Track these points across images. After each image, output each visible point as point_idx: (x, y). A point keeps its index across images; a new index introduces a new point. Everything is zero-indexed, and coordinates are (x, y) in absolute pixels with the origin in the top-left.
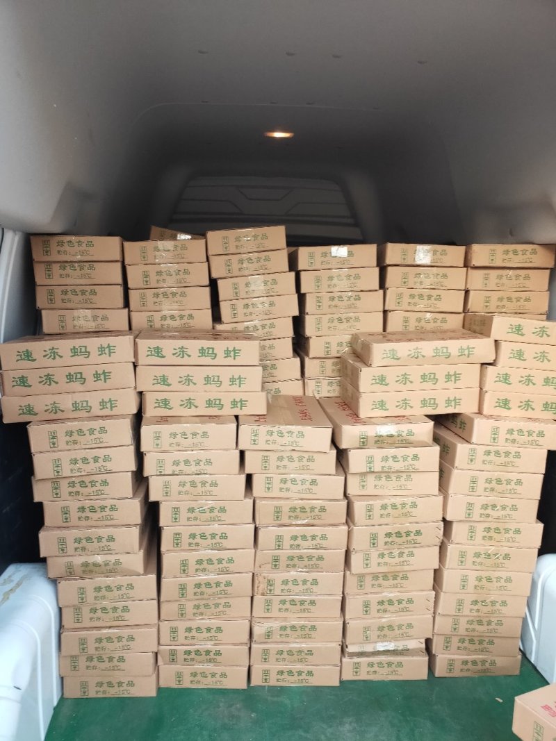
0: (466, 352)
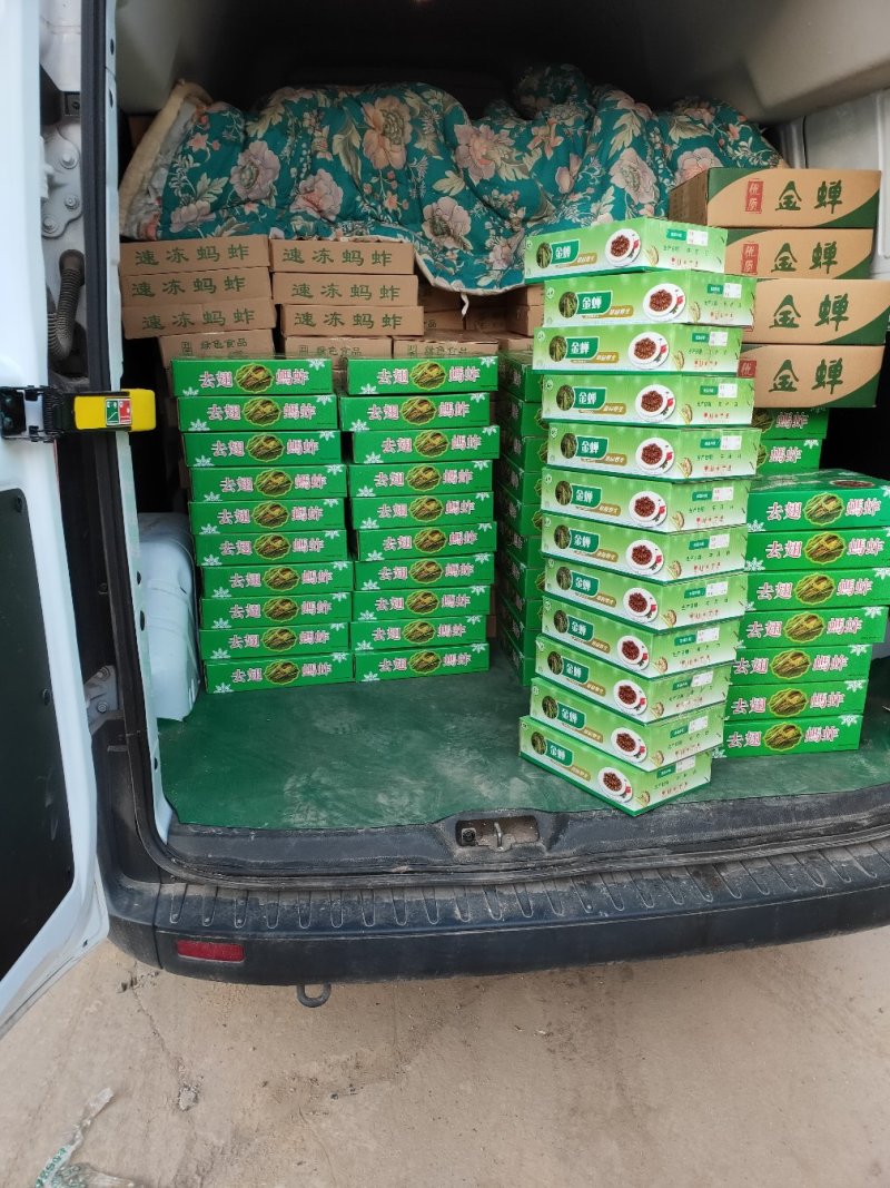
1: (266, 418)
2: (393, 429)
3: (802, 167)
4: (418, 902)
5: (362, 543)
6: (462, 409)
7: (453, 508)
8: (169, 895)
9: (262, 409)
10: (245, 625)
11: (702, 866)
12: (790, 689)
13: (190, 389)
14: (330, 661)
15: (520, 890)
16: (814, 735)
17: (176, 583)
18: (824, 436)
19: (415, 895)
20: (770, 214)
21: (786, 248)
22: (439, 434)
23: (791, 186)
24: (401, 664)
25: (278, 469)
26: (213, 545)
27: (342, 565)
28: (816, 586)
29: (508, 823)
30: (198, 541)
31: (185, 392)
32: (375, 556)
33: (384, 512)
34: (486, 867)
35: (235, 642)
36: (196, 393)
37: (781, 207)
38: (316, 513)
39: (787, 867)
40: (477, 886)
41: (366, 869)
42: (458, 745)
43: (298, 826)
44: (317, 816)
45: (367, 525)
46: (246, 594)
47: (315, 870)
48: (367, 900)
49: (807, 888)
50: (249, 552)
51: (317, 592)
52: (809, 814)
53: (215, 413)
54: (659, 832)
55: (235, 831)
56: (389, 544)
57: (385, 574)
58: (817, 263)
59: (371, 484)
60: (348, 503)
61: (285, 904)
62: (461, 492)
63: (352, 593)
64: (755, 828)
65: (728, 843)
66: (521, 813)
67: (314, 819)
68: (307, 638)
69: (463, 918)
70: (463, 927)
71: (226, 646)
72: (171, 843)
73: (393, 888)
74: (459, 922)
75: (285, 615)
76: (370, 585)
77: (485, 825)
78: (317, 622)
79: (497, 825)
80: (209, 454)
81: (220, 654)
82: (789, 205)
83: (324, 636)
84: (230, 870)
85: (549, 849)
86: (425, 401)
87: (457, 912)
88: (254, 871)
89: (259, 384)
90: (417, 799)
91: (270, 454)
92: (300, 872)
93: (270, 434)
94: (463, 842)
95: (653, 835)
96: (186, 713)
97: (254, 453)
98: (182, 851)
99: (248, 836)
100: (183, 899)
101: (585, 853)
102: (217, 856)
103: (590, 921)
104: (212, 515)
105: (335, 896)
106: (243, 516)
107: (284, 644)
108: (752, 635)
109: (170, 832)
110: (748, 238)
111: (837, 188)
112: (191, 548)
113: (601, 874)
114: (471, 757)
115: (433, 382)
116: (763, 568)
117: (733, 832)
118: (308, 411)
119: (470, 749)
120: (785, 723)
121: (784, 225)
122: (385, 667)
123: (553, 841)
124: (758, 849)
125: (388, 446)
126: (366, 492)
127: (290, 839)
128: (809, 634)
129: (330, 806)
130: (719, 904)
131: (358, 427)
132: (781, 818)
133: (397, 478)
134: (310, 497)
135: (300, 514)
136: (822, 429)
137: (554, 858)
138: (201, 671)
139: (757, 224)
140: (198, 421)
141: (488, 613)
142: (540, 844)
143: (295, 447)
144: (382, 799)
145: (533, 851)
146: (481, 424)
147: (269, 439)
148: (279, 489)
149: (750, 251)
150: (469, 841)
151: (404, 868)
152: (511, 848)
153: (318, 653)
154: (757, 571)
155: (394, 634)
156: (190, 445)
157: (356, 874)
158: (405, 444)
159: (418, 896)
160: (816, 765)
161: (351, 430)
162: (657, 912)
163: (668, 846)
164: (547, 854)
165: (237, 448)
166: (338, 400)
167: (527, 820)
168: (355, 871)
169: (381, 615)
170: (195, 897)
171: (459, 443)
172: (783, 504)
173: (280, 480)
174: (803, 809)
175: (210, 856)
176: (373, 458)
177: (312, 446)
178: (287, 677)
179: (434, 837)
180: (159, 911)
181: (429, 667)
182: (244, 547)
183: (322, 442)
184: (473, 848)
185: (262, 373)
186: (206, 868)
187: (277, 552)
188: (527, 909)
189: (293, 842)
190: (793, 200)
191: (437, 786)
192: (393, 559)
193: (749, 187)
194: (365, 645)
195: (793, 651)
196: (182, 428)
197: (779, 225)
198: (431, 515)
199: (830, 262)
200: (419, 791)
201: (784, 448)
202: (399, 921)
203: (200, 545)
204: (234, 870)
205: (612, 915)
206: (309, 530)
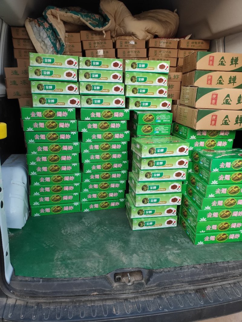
0: (176, 77)
1: (53, 127)
2: (96, 131)
3: (223, 52)
4: (100, 306)
5: (84, 167)
6: (118, 125)
7: (114, 156)
8: (10, 304)
9: (52, 124)
10: (44, 194)
11: (199, 289)
12: (225, 222)
13: (27, 117)
14: (73, 205)
15: (137, 300)
16: (232, 237)
17: (21, 181)
18: (234, 138)
19: (99, 303)
20: (216, 67)
21: (221, 77)
22: (110, 133)
23: (223, 58)
24: (96, 206)
25: (57, 144)
26: (34, 168)
27: (78, 174)
28: (234, 189)
29: (132, 273)
30: (29, 166)
31: (25, 118)
32: (89, 171)
33: (92, 157)
34: (124, 292)
35: (41, 200)
36: (29, 118)
37: (220, 65)
38: (69, 158)
39: (227, 288)
40: (121, 299)
41: (81, 294)
42: (115, 239)
43: (58, 276)
44: (65, 272)
45: (87, 161)
46: (46, 184)
47: (63, 295)
48: (82, 305)
49: (235, 298)
50: (46, 170)
51: (70, 183)
52: (234, 268)
53: (36, 125)
54: (184, 277)
55: (35, 279)
56: (94, 168)
57: (92, 177)
58: (230, 82)
59: (88, 149)
60: (80, 155)
61: (52, 307)
62: (117, 151)
63: (81, 184)
64: (215, 274)
65: (207, 280)
66: (137, 270)
67: (64, 273)
68: (65, 198)
69: (116, 313)
70: (116, 317)
71: (38, 201)
72: (11, 285)
73: (91, 301)
74: (114, 315)
75: (58, 191)
76: (87, 181)
77: (124, 274)
78: (69, 193)
79: (128, 274)
80: (33, 139)
81: (36, 203)
82: (222, 64)
83: (71, 197)
84: (32, 295)
85: (146, 284)
86: (106, 123)
87: (114, 310)
88: (41, 295)
89: (51, 116)
90: (100, 264)
91: (54, 139)
92: (58, 295)
93: (54, 132)
94: (116, 281)
95: (182, 278)
96: (23, 225)
97: (49, 138)
98: (15, 288)
99: (39, 281)
100: (14, 306)
101: (158, 285)
102: (27, 289)
103: (161, 313)
104: (34, 158)
105: (70, 304)
106: (44, 159)
107: (58, 200)
108: (213, 205)
109: (11, 280)
110: (208, 74)
111: (237, 59)
112: (27, 169)
113: (165, 293)
114: (119, 244)
115: (109, 117)
116: (218, 183)
117: (209, 276)
118: (67, 125)
119: (119, 241)
120: (223, 233)
121: (220, 70)
122: (91, 207)
123: (148, 281)
124: (217, 282)
125: (94, 137)
126: (86, 151)
127: (55, 283)
128: (231, 205)
129: (70, 267)
130: (205, 305)
131: (84, 130)
132: (225, 270)
133: (97, 147)
134: (68, 153)
135: (64, 158)
136: (234, 136)
137: (148, 288)
138: (30, 209)
139: (212, 70)
140: (30, 128)
141: (125, 189)
142: (143, 281)
143: (62, 137)
144: (88, 264)
145: (141, 284)
146: (124, 130)
147: (54, 134)
148: (57, 150)
149: (210, 78)
150: (119, 280)
151: (95, 293)
152: (133, 283)
153: (69, 203)
154: (215, 184)
155: (94, 196)
156: (27, 136)
157: (78, 296)
158: (99, 136)
159: (100, 303)
160: (233, 248)
161: (81, 131)
162: (185, 308)
163: (188, 282)
164: (146, 286)
165: (43, 137)
166: (77, 122)
167: (139, 272)
168: (78, 294)
169: (90, 190)
170: (19, 305)
171: (117, 136)
172: (225, 163)
173: (57, 147)
174: (232, 267)
175: (25, 289)
176: (89, 140)
177: (68, 137)
178: (58, 211)
179: (107, 280)
180: (5, 312)
181: (106, 207)
182: (45, 169)
183: (72, 135)
184: (120, 284)
185: (52, 113)
186: (22, 295)
187: (56, 170)
188: (139, 309)
189: (56, 283)
190: (223, 62)
191: (108, 258)
192: (95, 172)
193: (210, 58)
194: (84, 200)
195: (226, 210)
196: (24, 130)
197: (218, 70)
198: (107, 158)
199: (234, 82)
200: (101, 260)
201: (222, 142)
202: (93, 315)
203: (30, 169)
204: (33, 295)
205: (170, 310)
206: (67, 163)
